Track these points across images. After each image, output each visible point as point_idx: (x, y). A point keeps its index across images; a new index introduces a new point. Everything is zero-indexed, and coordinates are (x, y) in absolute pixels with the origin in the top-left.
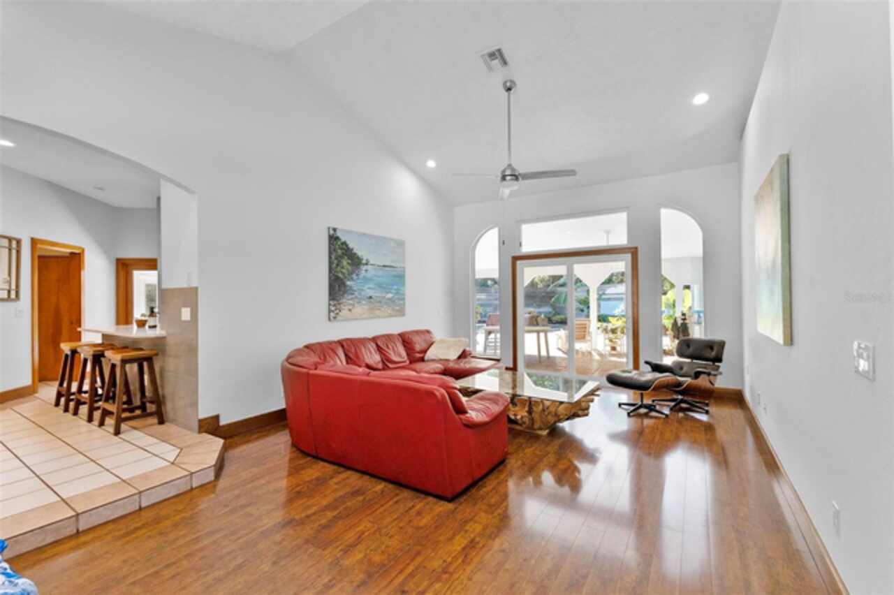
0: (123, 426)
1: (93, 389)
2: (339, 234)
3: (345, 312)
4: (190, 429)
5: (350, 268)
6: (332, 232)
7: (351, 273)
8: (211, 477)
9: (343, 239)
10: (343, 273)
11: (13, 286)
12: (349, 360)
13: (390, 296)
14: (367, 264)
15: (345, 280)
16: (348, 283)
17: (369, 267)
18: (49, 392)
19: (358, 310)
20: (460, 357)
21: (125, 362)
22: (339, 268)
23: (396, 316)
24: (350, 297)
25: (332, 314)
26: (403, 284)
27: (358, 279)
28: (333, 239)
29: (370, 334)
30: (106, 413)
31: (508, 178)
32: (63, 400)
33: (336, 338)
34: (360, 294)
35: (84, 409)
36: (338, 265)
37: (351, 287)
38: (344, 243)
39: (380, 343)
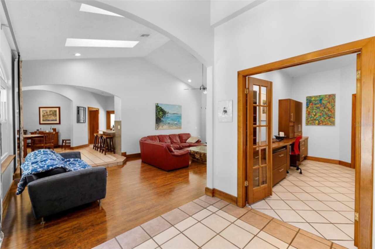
0: (106, 153)
1: (101, 145)
2: (159, 105)
3: (160, 127)
4: (120, 155)
5: (162, 115)
6: (157, 105)
7: (162, 116)
8: (122, 164)
9: (160, 106)
10: (160, 116)
11: (84, 119)
12: (160, 141)
13: (176, 122)
14: (168, 113)
15: (161, 118)
16: (162, 119)
17: (169, 114)
18: (92, 146)
19: (165, 127)
20: (197, 142)
21: (107, 138)
22: (159, 115)
23: (178, 129)
24: (162, 123)
25: (157, 128)
26: (181, 119)
27: (165, 118)
28: (157, 107)
29: (168, 134)
30: (103, 150)
31: (202, 89)
32: (95, 148)
33: (157, 135)
34: (165, 122)
35: (99, 149)
36: (158, 114)
37: (162, 120)
38: (161, 107)
39: (171, 137)
